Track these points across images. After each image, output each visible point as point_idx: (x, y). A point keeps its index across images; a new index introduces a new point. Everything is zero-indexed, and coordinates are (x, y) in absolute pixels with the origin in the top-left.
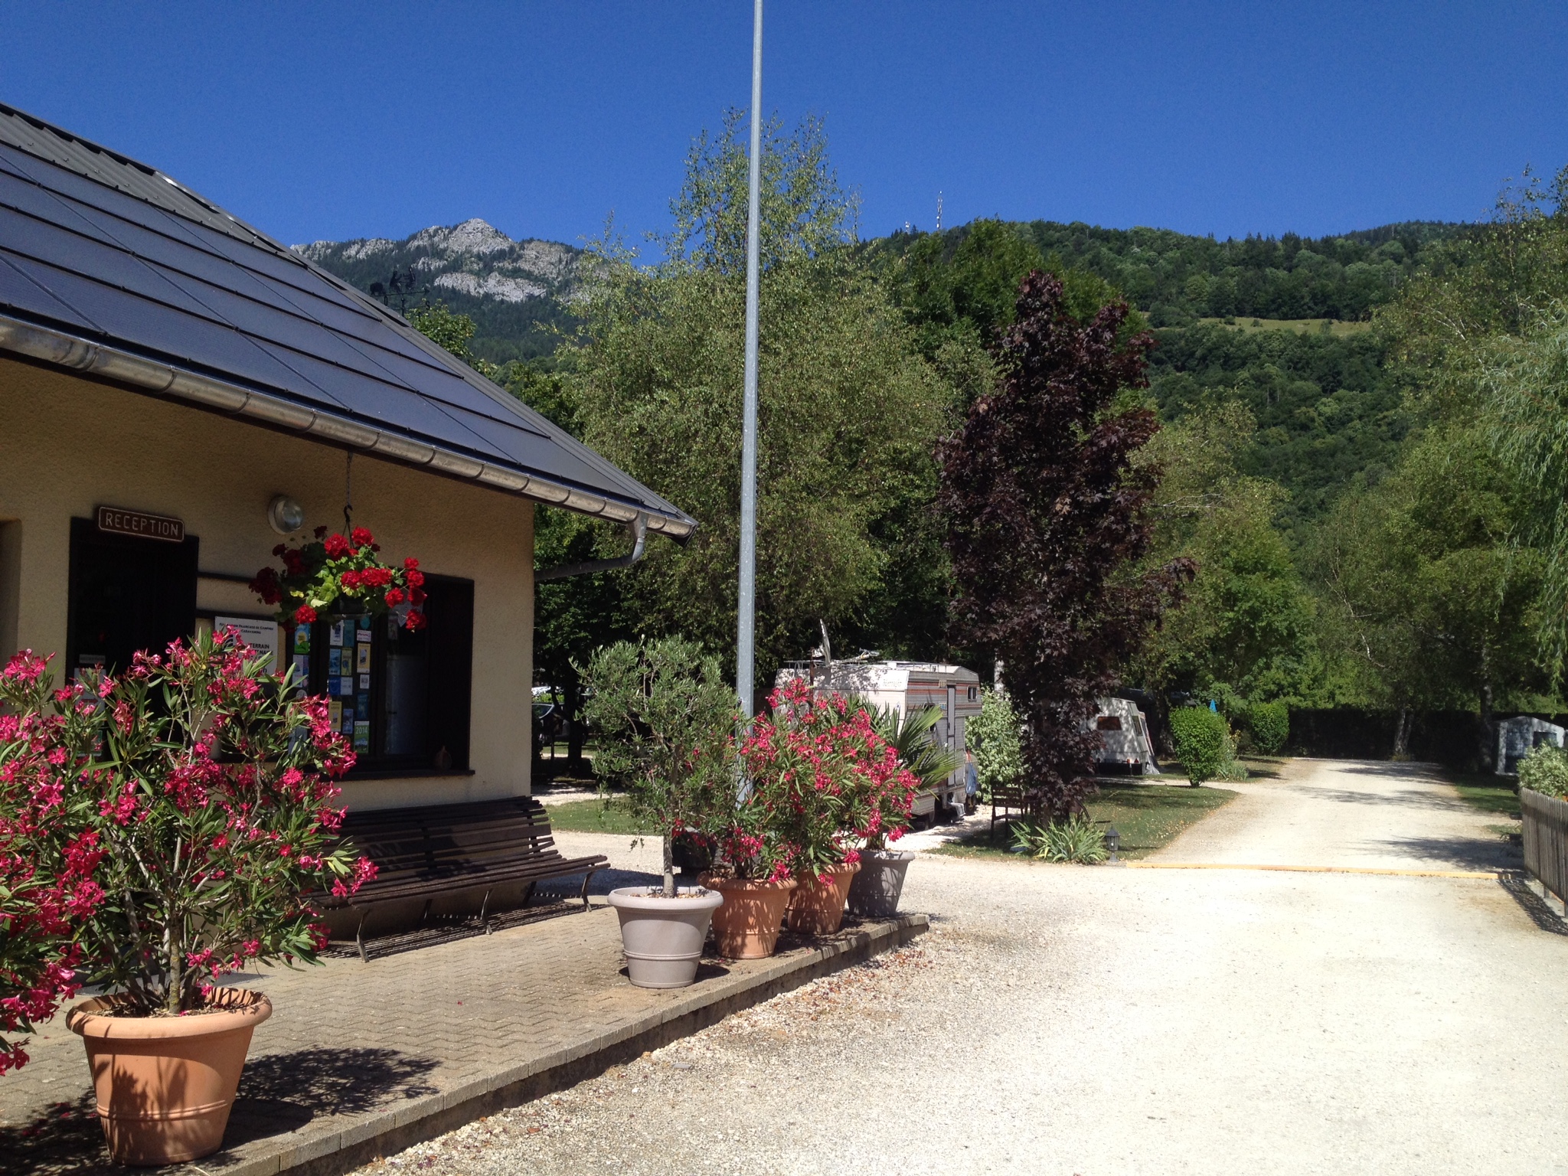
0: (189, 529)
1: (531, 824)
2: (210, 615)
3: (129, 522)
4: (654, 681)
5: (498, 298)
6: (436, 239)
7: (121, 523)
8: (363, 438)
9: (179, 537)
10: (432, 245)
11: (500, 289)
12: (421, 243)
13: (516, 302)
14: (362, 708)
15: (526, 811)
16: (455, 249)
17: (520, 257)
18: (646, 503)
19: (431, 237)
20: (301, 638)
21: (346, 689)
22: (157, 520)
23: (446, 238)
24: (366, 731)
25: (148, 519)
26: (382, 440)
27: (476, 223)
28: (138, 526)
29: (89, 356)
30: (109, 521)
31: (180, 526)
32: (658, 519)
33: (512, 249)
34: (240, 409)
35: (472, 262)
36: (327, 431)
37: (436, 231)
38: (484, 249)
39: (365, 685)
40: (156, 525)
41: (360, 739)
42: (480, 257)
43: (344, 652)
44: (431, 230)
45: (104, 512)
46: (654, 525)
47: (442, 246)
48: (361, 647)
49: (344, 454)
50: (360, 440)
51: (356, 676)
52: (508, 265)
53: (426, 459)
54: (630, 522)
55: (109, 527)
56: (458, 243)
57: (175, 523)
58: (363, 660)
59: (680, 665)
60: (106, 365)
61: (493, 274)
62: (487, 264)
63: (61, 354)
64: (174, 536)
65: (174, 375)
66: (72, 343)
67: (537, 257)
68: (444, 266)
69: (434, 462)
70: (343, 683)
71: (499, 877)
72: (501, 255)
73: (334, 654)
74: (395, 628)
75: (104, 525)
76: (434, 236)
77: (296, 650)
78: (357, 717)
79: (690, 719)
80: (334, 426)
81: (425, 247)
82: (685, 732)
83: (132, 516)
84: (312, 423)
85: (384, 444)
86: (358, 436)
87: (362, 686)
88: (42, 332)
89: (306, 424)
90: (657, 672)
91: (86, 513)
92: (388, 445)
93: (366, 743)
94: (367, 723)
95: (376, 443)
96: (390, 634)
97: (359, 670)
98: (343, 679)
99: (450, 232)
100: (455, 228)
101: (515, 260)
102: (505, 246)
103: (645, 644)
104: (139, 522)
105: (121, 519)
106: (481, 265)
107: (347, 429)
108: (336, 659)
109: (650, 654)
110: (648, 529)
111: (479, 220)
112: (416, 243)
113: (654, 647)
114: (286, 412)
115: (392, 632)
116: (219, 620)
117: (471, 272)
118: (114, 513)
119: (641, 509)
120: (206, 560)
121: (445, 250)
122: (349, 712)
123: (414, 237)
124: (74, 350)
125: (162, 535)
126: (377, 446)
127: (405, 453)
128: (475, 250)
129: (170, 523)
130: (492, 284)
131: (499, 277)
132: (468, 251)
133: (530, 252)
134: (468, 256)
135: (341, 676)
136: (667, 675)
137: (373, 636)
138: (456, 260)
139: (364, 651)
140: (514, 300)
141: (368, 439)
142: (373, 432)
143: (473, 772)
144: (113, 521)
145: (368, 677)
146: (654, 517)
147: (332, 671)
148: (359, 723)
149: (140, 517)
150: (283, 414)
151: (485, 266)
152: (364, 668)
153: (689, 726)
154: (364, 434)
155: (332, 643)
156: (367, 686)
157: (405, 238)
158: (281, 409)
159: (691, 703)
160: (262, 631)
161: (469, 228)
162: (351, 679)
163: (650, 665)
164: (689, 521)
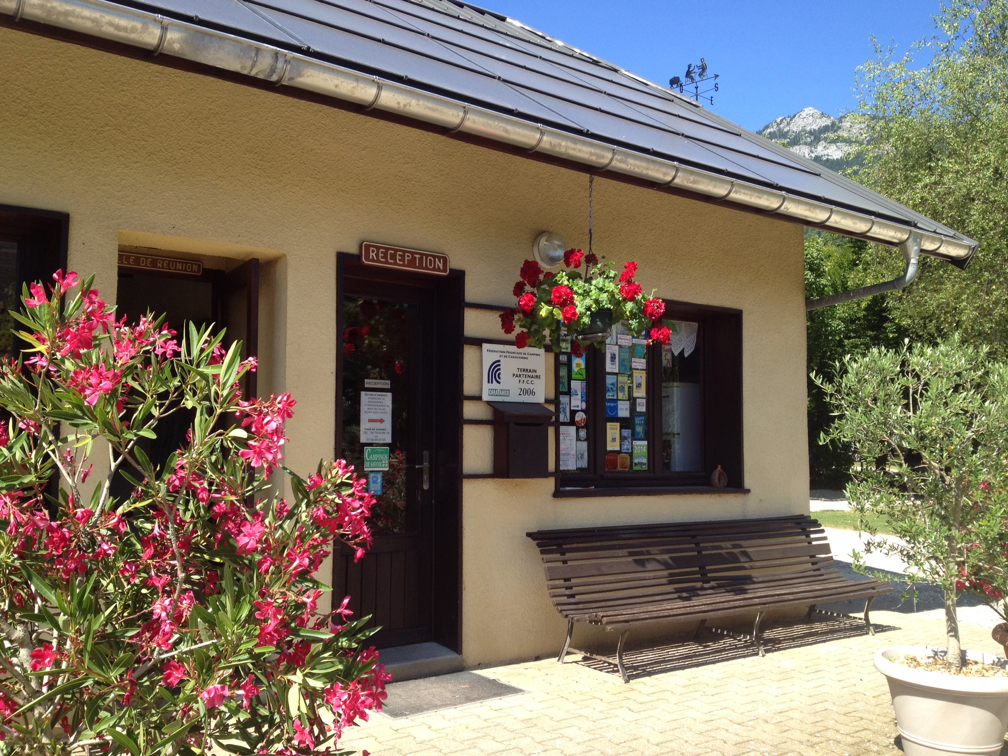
0: (455, 263)
1: (810, 543)
2: (478, 342)
3: (393, 257)
4: (922, 395)
5: (824, 158)
6: (782, 126)
7: (385, 257)
8: (598, 156)
9: (445, 270)
10: (779, 130)
11: (826, 152)
12: (772, 130)
13: (837, 159)
14: (639, 429)
15: (804, 529)
16: (795, 130)
17: (839, 128)
18: (919, 225)
19: (778, 125)
20: (578, 365)
21: (623, 411)
22: (422, 255)
23: (788, 124)
24: (645, 450)
25: (413, 253)
26: (618, 157)
27: (809, 110)
28: (403, 260)
29: (280, 65)
30: (373, 255)
31: (445, 260)
32: (933, 240)
33: (833, 124)
34: (460, 125)
35: (806, 137)
36: (557, 149)
37: (782, 121)
38: (815, 127)
39: (641, 408)
40: (421, 259)
41: (639, 457)
42: (811, 133)
43: (620, 378)
44: (778, 120)
45: (368, 247)
46: (929, 246)
47: (786, 130)
48: (635, 373)
49: (585, 177)
50: (594, 158)
51: (632, 400)
52: (831, 135)
53: (669, 178)
54: (901, 244)
55: (373, 260)
56: (796, 126)
57: (439, 258)
58: (639, 386)
59: (959, 374)
60: (300, 75)
61: (821, 143)
62: (817, 136)
63: (249, 63)
64: (439, 270)
65: (380, 88)
66: (258, 50)
67: (851, 126)
68: (788, 143)
69: (677, 181)
70: (620, 407)
71: (769, 599)
72: (826, 129)
73: (610, 380)
74: (669, 356)
75: (367, 259)
76: (781, 124)
77: (574, 376)
78: (634, 437)
79: (976, 444)
80: (564, 144)
81: (775, 132)
82: (968, 460)
83: (396, 251)
84: (540, 141)
85: (620, 161)
86: (591, 154)
87: (639, 409)
88: (221, 38)
89: (533, 142)
90: (926, 384)
91: (352, 248)
92: (625, 162)
93: (645, 461)
94: (645, 443)
95: (611, 160)
96: (664, 362)
97: (635, 395)
98: (619, 402)
99: (791, 120)
100: (795, 116)
101: (836, 131)
102: (829, 123)
103: (910, 349)
104: (403, 257)
105: (385, 254)
106: (812, 138)
107: (579, 146)
108: (613, 384)
109: (915, 360)
110: (922, 251)
111: (810, 108)
112: (769, 131)
113: (922, 354)
114: (509, 128)
115: (666, 360)
116: (485, 346)
117: (806, 144)
118: (378, 248)
119: (913, 229)
120: (471, 293)
121: (788, 131)
122: (627, 433)
123: (767, 127)
124: (260, 59)
125: (427, 268)
126: (613, 163)
127: (645, 172)
128: (808, 129)
129: (434, 257)
130: (820, 150)
131: (825, 144)
132: (803, 130)
133: (846, 124)
134: (803, 133)
135: (617, 400)
136: (941, 385)
137: (648, 363)
138: (795, 137)
139: (641, 377)
140: (835, 158)
141: (603, 157)
142: (608, 149)
143: (748, 491)
144: (377, 255)
145: (644, 400)
146: (929, 237)
147: (609, 395)
148: (637, 443)
149: (404, 252)
150: (507, 131)
151: (815, 138)
152: (640, 393)
153: (974, 452)
154: (597, 151)
155: (608, 370)
156: (644, 410)
157: (762, 129)
158: (503, 125)
159: (976, 423)
160: (529, 357)
161: (804, 114)
162: (628, 403)
163: (917, 376)
164: (967, 241)
